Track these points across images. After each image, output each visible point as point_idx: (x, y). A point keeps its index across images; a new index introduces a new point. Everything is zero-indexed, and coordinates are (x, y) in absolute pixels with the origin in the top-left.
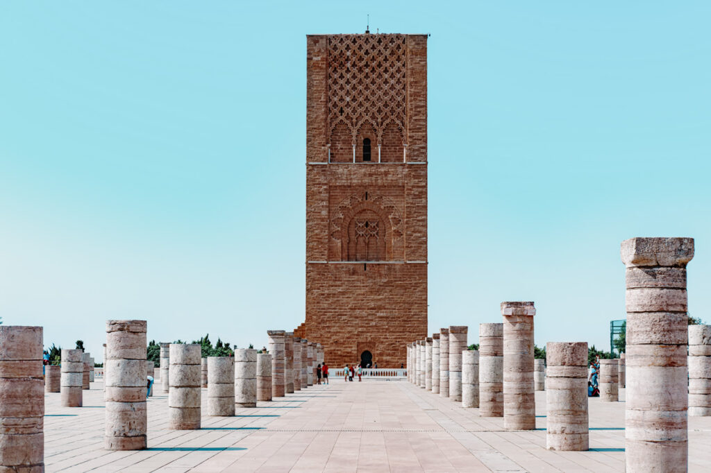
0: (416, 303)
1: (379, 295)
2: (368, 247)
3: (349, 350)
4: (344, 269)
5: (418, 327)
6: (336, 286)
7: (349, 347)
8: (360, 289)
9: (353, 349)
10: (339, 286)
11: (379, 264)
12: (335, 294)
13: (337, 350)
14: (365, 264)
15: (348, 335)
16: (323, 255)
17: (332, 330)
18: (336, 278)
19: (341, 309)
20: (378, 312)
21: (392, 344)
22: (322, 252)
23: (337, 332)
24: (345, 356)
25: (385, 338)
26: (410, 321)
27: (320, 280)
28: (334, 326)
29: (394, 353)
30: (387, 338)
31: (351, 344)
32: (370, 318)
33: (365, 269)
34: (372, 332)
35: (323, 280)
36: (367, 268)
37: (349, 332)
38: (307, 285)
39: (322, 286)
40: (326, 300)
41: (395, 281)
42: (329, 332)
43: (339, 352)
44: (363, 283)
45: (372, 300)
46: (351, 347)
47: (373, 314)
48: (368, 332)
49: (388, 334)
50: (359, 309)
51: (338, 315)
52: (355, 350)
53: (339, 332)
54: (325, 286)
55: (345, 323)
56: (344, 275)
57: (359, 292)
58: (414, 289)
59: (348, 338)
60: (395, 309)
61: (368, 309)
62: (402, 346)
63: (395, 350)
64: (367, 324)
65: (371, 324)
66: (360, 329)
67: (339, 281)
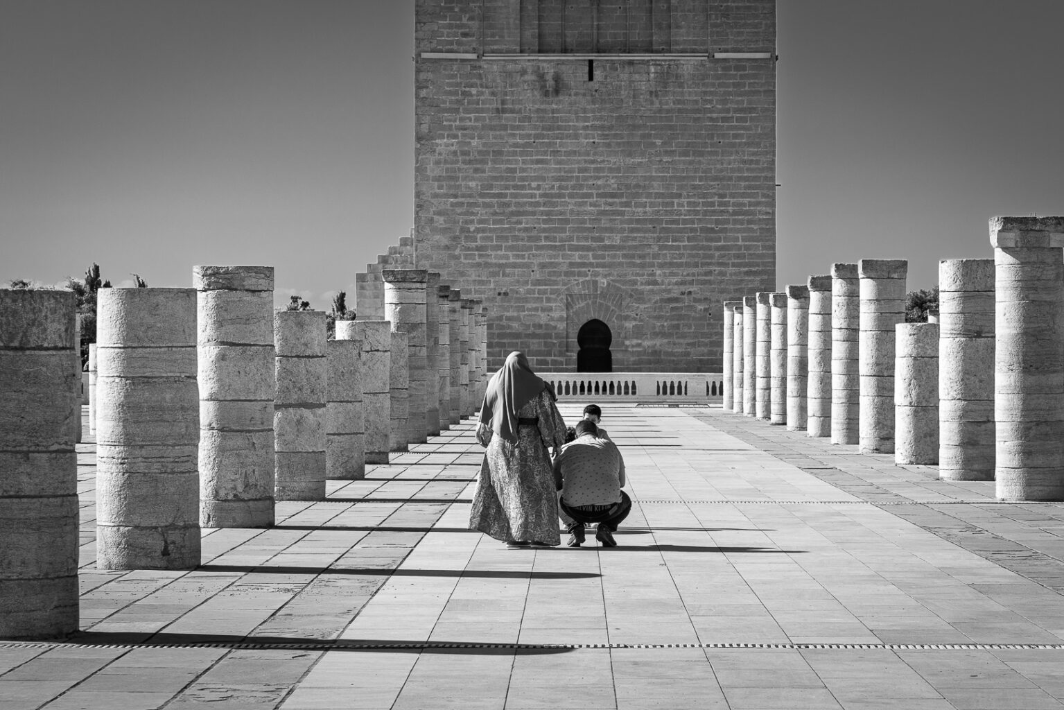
0: (739, 179)
1: (630, 155)
2: (599, 11)
3: (543, 318)
4: (527, 77)
5: (747, 248)
6: (505, 128)
7: (543, 310)
8: (576, 136)
9: (556, 315)
10: (513, 128)
11: (631, 63)
12: (500, 153)
13: (509, 319)
14: (591, 62)
15: (537, 275)
16: (465, 35)
17: (494, 257)
18: (503, 102)
19: (515, 196)
20: (627, 204)
21: (670, 300)
22: (462, 26)
23: (506, 265)
24: (534, 336)
25: (648, 283)
26: (722, 231)
27: (457, 111)
28: (499, 248)
29: (677, 327)
30: (655, 283)
31: (548, 300)
32: (604, 223)
33: (591, 78)
34: (611, 265)
35: (467, 111)
36: (598, 74)
37: (543, 266)
38: (419, 124)
39: (465, 129)
40: (476, 170)
41: (680, 111)
42: (487, 265)
43: (515, 325)
44: (586, 119)
45: (611, 170)
46: (550, 309)
47: (614, 213)
48: (598, 265)
49: (658, 272)
50: (571, 196)
51: (513, 214)
52: (561, 319)
53: (515, 266)
54: (474, 128)
55: (530, 239)
56: (529, 94)
57: (570, 144)
58: (736, 136)
59: (538, 282)
60: (679, 196)
61: (599, 195)
62: (700, 307)
63: (680, 317)
64: (594, 239)
65: (607, 243)
66: (576, 257)
67: (512, 111)
